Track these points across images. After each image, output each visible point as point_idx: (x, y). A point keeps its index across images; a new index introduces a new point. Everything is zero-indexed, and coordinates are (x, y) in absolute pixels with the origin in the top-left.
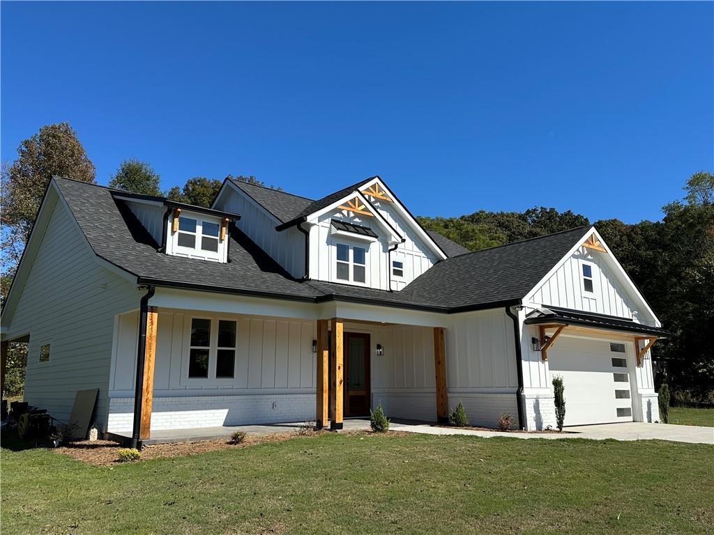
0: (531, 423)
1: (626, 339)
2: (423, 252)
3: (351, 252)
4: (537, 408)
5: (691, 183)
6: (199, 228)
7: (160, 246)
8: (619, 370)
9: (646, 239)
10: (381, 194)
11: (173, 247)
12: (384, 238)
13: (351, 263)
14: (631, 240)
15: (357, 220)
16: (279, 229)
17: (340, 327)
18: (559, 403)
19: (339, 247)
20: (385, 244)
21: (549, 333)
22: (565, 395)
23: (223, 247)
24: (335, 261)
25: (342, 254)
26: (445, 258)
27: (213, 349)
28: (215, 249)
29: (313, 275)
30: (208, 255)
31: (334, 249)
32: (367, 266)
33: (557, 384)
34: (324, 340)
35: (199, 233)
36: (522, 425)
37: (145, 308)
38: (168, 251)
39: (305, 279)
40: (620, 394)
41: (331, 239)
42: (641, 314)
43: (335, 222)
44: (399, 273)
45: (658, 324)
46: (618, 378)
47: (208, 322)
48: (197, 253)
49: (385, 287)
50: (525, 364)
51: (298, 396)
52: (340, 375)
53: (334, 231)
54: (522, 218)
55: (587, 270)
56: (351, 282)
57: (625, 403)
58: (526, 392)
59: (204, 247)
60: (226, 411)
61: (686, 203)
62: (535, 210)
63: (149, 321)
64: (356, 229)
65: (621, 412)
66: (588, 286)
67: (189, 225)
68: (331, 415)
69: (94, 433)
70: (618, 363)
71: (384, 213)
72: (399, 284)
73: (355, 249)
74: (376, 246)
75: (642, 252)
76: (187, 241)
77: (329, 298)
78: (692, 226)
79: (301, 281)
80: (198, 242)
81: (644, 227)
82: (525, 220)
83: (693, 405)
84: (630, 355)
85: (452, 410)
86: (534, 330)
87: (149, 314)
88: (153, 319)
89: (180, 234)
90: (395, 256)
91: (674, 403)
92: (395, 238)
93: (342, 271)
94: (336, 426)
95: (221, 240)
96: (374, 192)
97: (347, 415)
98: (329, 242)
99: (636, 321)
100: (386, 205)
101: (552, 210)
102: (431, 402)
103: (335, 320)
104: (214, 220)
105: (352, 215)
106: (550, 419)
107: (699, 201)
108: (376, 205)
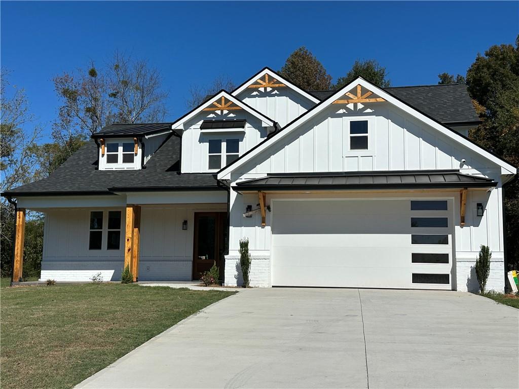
3: (224, 145)
6: (121, 149)
7: (95, 166)
10: (272, 82)
11: (103, 165)
12: (258, 125)
13: (224, 154)
15: (232, 115)
17: (129, 211)
19: (211, 142)
20: (263, 130)
23: (138, 159)
24: (207, 154)
25: (214, 147)
27: (105, 231)
28: (132, 161)
30: (127, 166)
31: (206, 145)
35: (120, 152)
38: (101, 168)
43: (205, 122)
48: (120, 165)
51: (167, 262)
52: (128, 245)
53: (207, 131)
59: (124, 161)
60: (113, 271)
63: (18, 216)
64: (232, 124)
65: (423, 278)
67: (114, 148)
73: (228, 142)
76: (113, 159)
80: (120, 158)
87: (18, 212)
88: (20, 215)
89: (108, 155)
93: (214, 162)
95: (136, 154)
96: (263, 83)
98: (202, 141)
108: (274, 93)
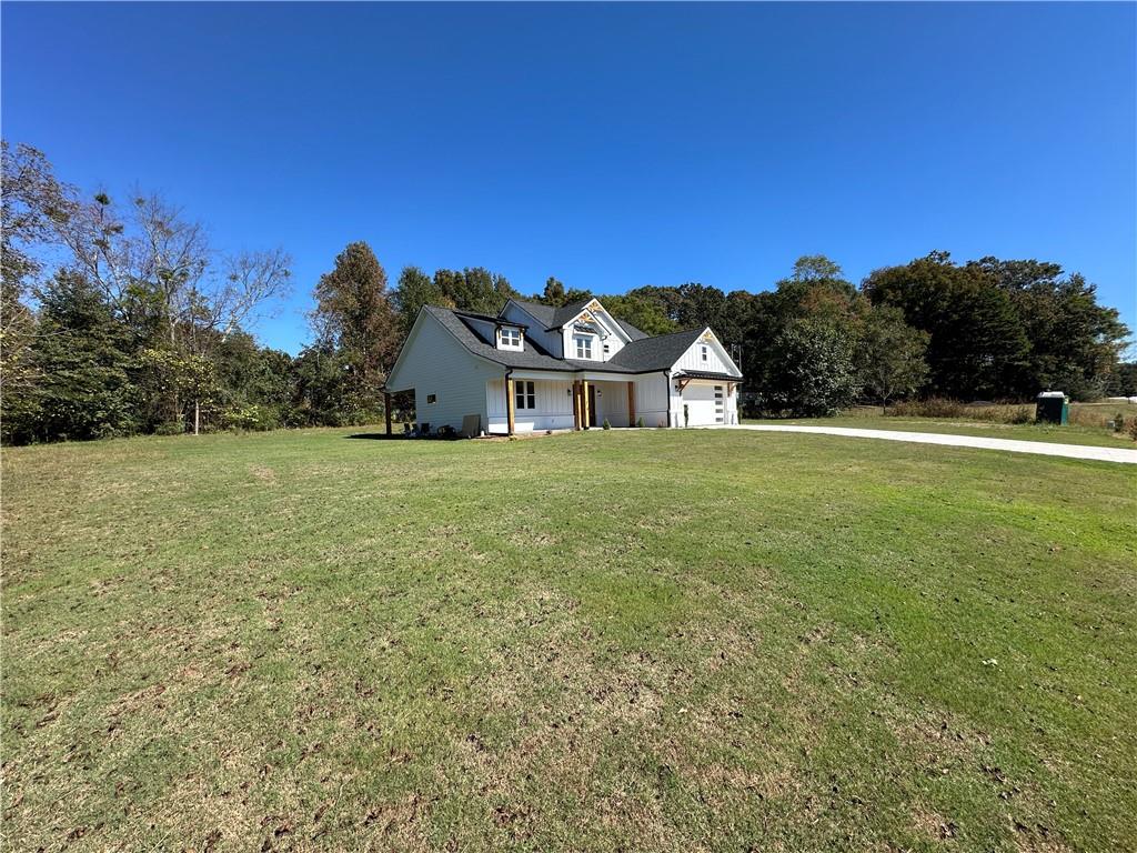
0: (673, 425)
1: (724, 385)
3: (584, 342)
4: (676, 417)
5: (798, 264)
6: (510, 334)
7: (494, 345)
8: (718, 399)
9: (764, 305)
10: (597, 307)
11: (500, 346)
12: (600, 333)
13: (584, 348)
14: (753, 306)
15: (586, 325)
16: (546, 331)
17: (586, 383)
18: (686, 415)
19: (578, 341)
20: (601, 336)
21: (683, 383)
22: (689, 412)
23: (521, 343)
24: (576, 348)
25: (580, 344)
26: (631, 341)
27: (526, 395)
28: (518, 345)
29: (566, 356)
30: (515, 348)
31: (576, 341)
32: (592, 349)
33: (686, 406)
34: (577, 389)
35: (510, 338)
36: (669, 425)
37: (507, 379)
38: (498, 348)
39: (562, 359)
40: (718, 411)
41: (574, 336)
42: (732, 370)
43: (575, 327)
44: (607, 351)
45: (741, 375)
46: (718, 403)
47: (522, 383)
48: (510, 347)
49: (601, 360)
50: (671, 398)
51: (563, 416)
52: (587, 406)
53: (576, 332)
54: (678, 291)
55: (704, 350)
56: (584, 358)
57: (720, 415)
58: (671, 411)
59: (513, 344)
60: (534, 423)
61: (792, 280)
62: (686, 285)
63: (510, 384)
64: (587, 330)
65: (718, 420)
66: (705, 357)
67: (505, 334)
68: (583, 425)
69: (483, 433)
70: (718, 396)
71: (599, 318)
72: (608, 357)
73: (586, 341)
74: (596, 338)
75: (761, 316)
76: (506, 342)
77: (582, 370)
78: (793, 298)
79: (561, 359)
80: (511, 342)
81: (764, 296)
82: (680, 293)
83: (772, 418)
84: (724, 392)
85: (637, 421)
86: (676, 382)
88: (511, 382)
89: (502, 338)
90: (606, 343)
91: (744, 417)
92: (606, 333)
93: (580, 354)
94: (586, 428)
95: (520, 340)
96: (594, 307)
97: (591, 425)
98: (573, 338)
99: (729, 374)
100: (600, 313)
101: (699, 285)
102: (627, 418)
103: (584, 381)
104: (516, 330)
105: (584, 322)
106: (682, 422)
107: (802, 279)
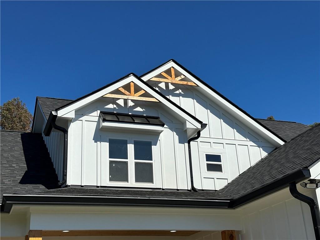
2: (251, 140)
3: (131, 148)
10: (179, 78)
13: (131, 160)
20: (181, 133)
24: (106, 159)
26: (282, 143)
29: (73, 180)
31: (105, 146)
32: (155, 161)
41: (100, 135)
43: (106, 115)
53: (104, 124)
56: (132, 182)
92: (192, 125)
93: (118, 171)
96: (169, 77)
98: (98, 139)
105: (131, 104)
108: (177, 92)
